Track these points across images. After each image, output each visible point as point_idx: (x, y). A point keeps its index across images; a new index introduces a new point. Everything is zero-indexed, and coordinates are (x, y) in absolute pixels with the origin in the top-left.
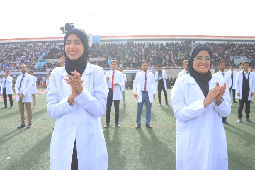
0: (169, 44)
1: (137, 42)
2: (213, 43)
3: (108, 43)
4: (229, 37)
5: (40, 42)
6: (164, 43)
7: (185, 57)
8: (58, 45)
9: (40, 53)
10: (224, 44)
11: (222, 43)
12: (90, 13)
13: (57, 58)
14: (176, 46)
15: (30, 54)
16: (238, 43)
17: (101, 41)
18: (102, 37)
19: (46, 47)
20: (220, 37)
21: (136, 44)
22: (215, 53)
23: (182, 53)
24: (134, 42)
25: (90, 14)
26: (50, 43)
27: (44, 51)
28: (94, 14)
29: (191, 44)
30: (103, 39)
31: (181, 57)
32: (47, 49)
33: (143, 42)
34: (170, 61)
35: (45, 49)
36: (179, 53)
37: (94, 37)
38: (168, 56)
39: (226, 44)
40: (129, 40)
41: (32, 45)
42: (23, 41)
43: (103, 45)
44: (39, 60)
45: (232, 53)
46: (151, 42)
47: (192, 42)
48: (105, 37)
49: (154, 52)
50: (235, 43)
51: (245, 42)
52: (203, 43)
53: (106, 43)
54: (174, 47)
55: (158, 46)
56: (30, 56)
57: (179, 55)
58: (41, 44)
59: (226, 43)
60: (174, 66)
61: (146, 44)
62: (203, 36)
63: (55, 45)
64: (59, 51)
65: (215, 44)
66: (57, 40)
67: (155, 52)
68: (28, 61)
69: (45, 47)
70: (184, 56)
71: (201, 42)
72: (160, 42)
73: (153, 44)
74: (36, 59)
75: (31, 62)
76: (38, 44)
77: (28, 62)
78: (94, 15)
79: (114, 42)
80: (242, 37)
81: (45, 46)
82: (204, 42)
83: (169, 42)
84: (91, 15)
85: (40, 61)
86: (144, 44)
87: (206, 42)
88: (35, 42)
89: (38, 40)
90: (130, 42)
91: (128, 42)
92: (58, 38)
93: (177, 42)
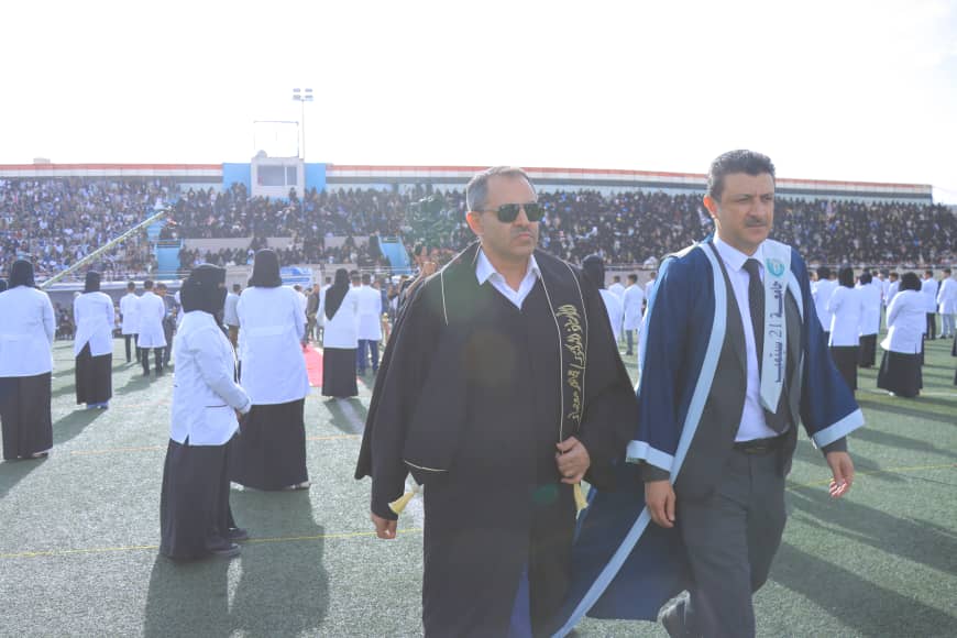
1: (443, 188)
3: (354, 187)
8: (187, 190)
12: (295, 90)
13: (210, 235)
14: (560, 202)
17: (331, 180)
18: (332, 167)
20: (682, 175)
21: (439, 193)
22: (677, 224)
24: (435, 187)
25: (297, 94)
28: (309, 94)
30: (337, 174)
33: (458, 188)
37: (309, 168)
40: (418, 181)
43: (337, 194)
48: (341, 168)
53: (346, 187)
54: (554, 205)
62: (634, 173)
64: (203, 213)
78: (307, 97)
84: (298, 97)
88: (104, 178)
90: (424, 186)
91: (418, 185)
92: (187, 167)
93: (561, 188)
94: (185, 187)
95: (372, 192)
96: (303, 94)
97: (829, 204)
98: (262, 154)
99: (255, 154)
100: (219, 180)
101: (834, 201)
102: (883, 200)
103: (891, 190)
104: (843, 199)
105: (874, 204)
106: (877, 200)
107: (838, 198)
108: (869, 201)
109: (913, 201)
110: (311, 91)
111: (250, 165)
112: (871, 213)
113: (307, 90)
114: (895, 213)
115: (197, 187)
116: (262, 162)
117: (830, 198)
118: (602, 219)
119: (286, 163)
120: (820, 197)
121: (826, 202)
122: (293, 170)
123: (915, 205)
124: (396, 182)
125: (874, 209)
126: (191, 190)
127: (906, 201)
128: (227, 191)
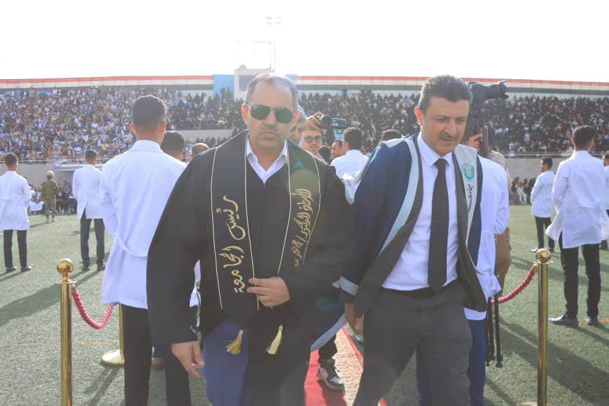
3: (313, 92)
5: (139, 87)
8: (186, 95)
12: (268, 18)
13: (200, 127)
18: (295, 77)
21: (379, 97)
25: (269, 21)
26: (168, 91)
28: (278, 20)
30: (299, 82)
40: (362, 88)
42: (96, 84)
48: (303, 78)
52: (533, 98)
62: (532, 81)
63: (180, 94)
66: (183, 82)
71: (530, 95)
78: (278, 23)
84: (270, 23)
86: (400, 97)
88: (126, 87)
90: (366, 91)
91: (362, 91)
92: (186, 78)
94: (185, 93)
95: (327, 96)
98: (243, 67)
99: (238, 68)
100: (210, 87)
110: (279, 18)
111: (233, 76)
115: (193, 93)
116: (244, 73)
118: (511, 116)
124: (344, 89)
126: (189, 94)
128: (217, 95)
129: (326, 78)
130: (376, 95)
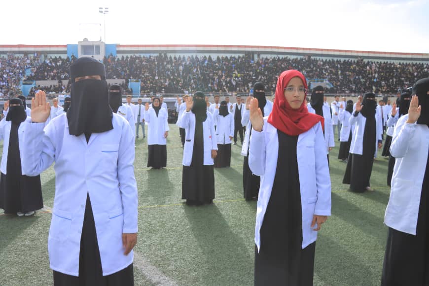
0: (221, 59)
1: (173, 55)
2: (287, 58)
3: (129, 55)
4: (310, 49)
5: (19, 52)
6: (214, 57)
7: (242, 79)
8: (49, 57)
9: (21, 71)
10: (301, 60)
11: (299, 57)
12: (100, 8)
13: (50, 79)
14: (231, 62)
15: (6, 72)
16: (321, 58)
17: (119, 52)
18: (120, 46)
19: (31, 61)
20: (297, 49)
21: (171, 57)
23: (238, 73)
24: (169, 55)
25: (101, 10)
26: (37, 55)
27: (28, 68)
29: (253, 59)
30: (121, 49)
31: (236, 79)
32: (31, 64)
33: (182, 55)
34: (220, 85)
35: (29, 64)
36: (234, 72)
37: (107, 47)
38: (217, 77)
39: (304, 61)
40: (160, 52)
41: (5, 56)
43: (120, 59)
44: (21, 82)
45: (311, 74)
46: (194, 55)
47: (256, 56)
48: (124, 46)
49: (197, 71)
50: (318, 58)
51: (332, 58)
52: (271, 58)
53: (125, 55)
54: (227, 63)
55: (203, 62)
56: (5, 76)
57: (234, 75)
58: (22, 56)
59: (305, 59)
60: (224, 91)
61: (186, 58)
63: (46, 57)
64: (52, 68)
65: (289, 60)
66: (48, 49)
67: (199, 70)
68: (4, 83)
69: (28, 61)
70: (240, 76)
71: (269, 56)
72: (207, 55)
73: (196, 57)
74: (17, 81)
75: (9, 84)
76: (17, 56)
77: (3, 85)
78: (106, 11)
79: (137, 55)
80: (328, 50)
81: (28, 59)
82: (273, 56)
83: (221, 56)
84: (101, 12)
85: (24, 84)
86: (184, 58)
87: (275, 56)
88: (10, 52)
89: (17, 49)
90: (163, 54)
91: (160, 54)
92: (50, 46)
93: (233, 55)
95: (137, 58)
96: (103, 10)
97: (374, 64)
98: (85, 40)
100: (65, 52)
101: (378, 63)
102: (405, 62)
103: (410, 56)
104: (383, 61)
105: (400, 64)
106: (402, 62)
107: (379, 61)
108: (397, 62)
109: (421, 62)
110: (107, 8)
111: (77, 45)
112: (397, 69)
113: (106, 8)
114: (410, 68)
115: (53, 56)
116: (86, 44)
117: (376, 61)
119: (95, 44)
120: (370, 60)
121: (372, 63)
122: (98, 47)
123: (422, 64)
125: (398, 66)
127: (418, 62)
128: (68, 57)
129: (138, 46)
130: (169, 57)
